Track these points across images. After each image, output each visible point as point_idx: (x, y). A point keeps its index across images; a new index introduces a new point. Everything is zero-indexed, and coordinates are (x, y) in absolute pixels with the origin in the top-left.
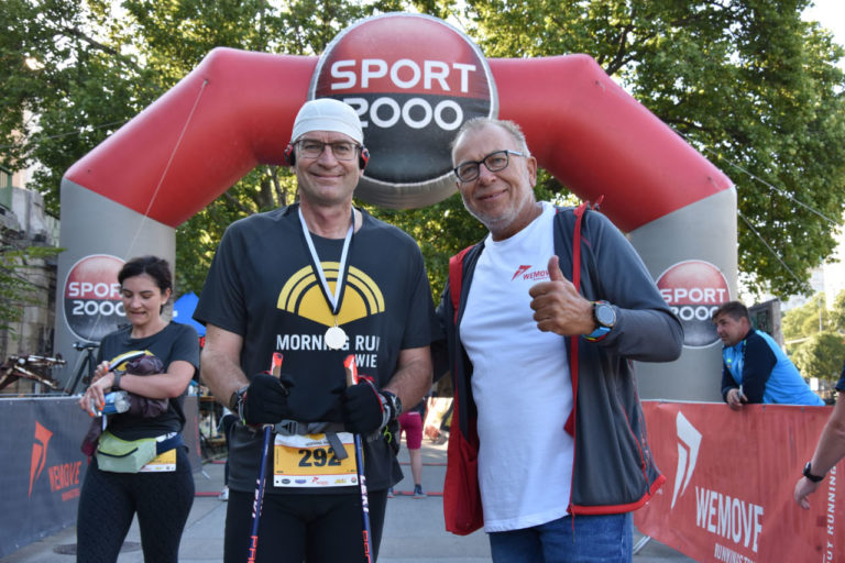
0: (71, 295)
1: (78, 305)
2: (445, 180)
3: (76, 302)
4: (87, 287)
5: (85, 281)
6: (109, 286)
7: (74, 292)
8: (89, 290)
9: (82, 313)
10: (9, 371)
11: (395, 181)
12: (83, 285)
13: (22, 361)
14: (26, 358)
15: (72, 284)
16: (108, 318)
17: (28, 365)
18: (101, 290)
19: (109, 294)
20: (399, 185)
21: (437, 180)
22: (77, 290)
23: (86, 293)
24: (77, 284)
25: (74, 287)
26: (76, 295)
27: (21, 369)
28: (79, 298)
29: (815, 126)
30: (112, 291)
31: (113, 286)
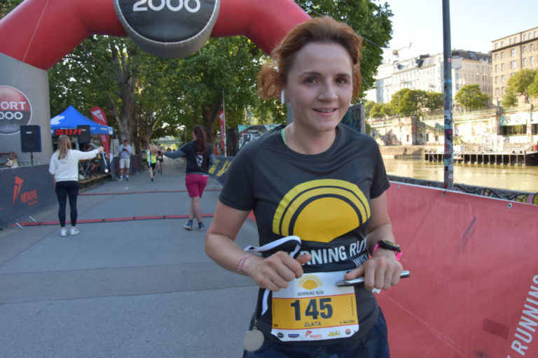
2: (191, 41)
6: (9, 102)
11: (164, 41)
16: (11, 120)
18: (5, 105)
19: (9, 108)
20: (166, 43)
21: (187, 40)
29: (368, 28)
30: (12, 106)
31: (11, 103)
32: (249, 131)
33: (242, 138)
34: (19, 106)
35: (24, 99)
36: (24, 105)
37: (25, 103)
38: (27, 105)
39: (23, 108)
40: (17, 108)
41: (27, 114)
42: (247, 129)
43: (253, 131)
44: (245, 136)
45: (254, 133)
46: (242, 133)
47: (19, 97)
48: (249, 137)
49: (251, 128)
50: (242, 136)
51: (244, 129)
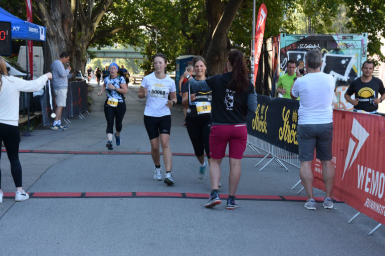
32: (301, 46)
42: (298, 43)
43: (309, 47)
46: (286, 49)
48: (299, 57)
49: (305, 41)
50: (286, 57)
51: (291, 43)
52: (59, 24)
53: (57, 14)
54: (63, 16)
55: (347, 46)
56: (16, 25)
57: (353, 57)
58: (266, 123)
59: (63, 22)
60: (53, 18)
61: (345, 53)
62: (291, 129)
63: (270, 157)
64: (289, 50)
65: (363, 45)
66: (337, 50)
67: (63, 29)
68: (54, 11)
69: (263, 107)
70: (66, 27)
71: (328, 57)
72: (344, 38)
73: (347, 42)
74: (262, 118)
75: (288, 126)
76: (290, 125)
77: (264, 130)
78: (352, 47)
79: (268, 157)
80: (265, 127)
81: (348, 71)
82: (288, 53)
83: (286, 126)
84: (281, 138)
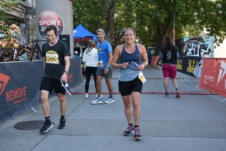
0: (40, 25)
1: (43, 28)
3: (42, 27)
4: (45, 22)
5: (44, 20)
7: (41, 24)
8: (46, 23)
9: (44, 31)
10: (22, 50)
12: (43, 21)
13: (26, 47)
14: (27, 46)
15: (40, 21)
17: (28, 48)
18: (49, 23)
19: (52, 24)
22: (41, 23)
23: (44, 24)
24: (41, 21)
25: (41, 22)
26: (41, 25)
27: (26, 49)
28: (42, 26)
30: (53, 23)
31: (53, 21)
32: (191, 41)
33: (186, 46)
34: (57, 23)
35: (60, 19)
36: (60, 22)
37: (60, 21)
38: (61, 23)
39: (59, 25)
40: (56, 25)
41: (61, 28)
42: (190, 40)
43: (194, 41)
44: (188, 45)
45: (195, 42)
46: (186, 42)
47: (57, 18)
48: (190, 45)
49: (192, 39)
50: (186, 45)
51: (187, 40)
52: (109, 38)
53: (109, 35)
54: (111, 36)
55: (207, 40)
56: (95, 37)
57: (210, 44)
58: (181, 66)
59: (110, 37)
60: (108, 36)
61: (207, 43)
62: (192, 67)
63: (184, 79)
64: (187, 42)
65: (213, 40)
66: (204, 42)
67: (111, 40)
68: (108, 34)
69: (180, 60)
70: (111, 39)
71: (200, 45)
72: (206, 38)
73: (207, 39)
74: (180, 64)
75: (191, 66)
76: (192, 66)
77: (181, 69)
78: (209, 41)
79: (183, 79)
80: (181, 68)
81: (208, 49)
82: (186, 43)
83: (190, 66)
84: (187, 71)
